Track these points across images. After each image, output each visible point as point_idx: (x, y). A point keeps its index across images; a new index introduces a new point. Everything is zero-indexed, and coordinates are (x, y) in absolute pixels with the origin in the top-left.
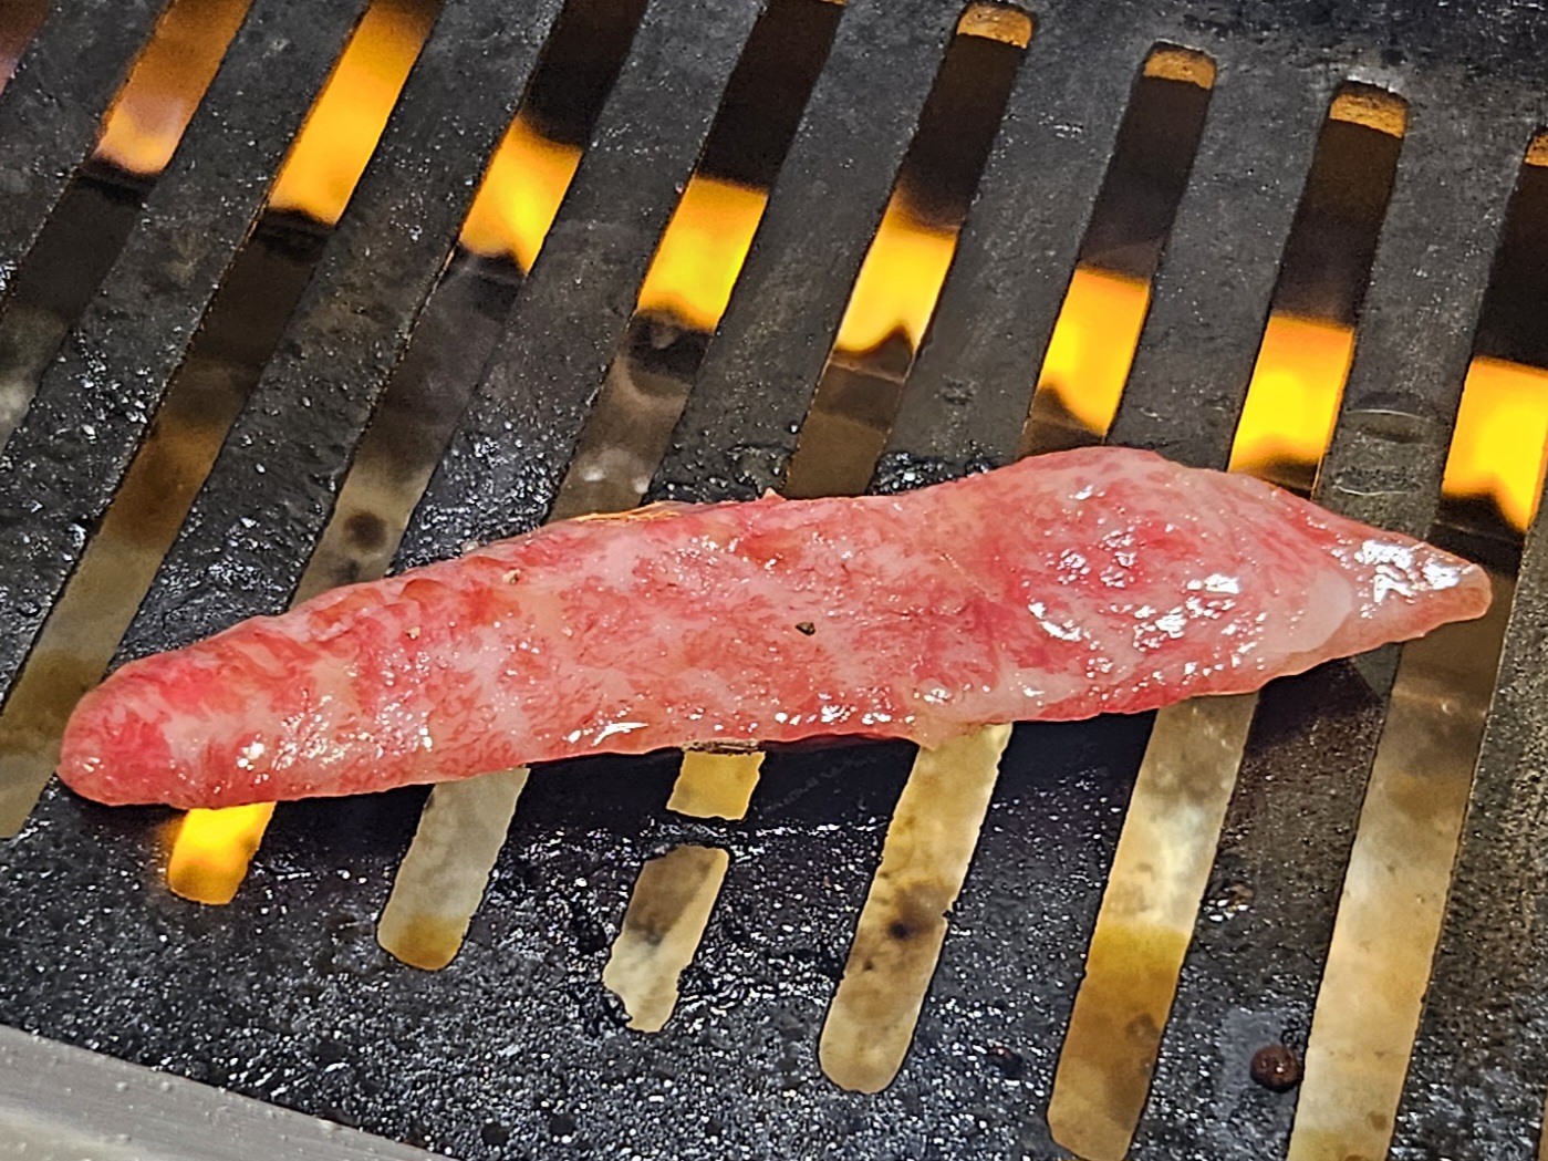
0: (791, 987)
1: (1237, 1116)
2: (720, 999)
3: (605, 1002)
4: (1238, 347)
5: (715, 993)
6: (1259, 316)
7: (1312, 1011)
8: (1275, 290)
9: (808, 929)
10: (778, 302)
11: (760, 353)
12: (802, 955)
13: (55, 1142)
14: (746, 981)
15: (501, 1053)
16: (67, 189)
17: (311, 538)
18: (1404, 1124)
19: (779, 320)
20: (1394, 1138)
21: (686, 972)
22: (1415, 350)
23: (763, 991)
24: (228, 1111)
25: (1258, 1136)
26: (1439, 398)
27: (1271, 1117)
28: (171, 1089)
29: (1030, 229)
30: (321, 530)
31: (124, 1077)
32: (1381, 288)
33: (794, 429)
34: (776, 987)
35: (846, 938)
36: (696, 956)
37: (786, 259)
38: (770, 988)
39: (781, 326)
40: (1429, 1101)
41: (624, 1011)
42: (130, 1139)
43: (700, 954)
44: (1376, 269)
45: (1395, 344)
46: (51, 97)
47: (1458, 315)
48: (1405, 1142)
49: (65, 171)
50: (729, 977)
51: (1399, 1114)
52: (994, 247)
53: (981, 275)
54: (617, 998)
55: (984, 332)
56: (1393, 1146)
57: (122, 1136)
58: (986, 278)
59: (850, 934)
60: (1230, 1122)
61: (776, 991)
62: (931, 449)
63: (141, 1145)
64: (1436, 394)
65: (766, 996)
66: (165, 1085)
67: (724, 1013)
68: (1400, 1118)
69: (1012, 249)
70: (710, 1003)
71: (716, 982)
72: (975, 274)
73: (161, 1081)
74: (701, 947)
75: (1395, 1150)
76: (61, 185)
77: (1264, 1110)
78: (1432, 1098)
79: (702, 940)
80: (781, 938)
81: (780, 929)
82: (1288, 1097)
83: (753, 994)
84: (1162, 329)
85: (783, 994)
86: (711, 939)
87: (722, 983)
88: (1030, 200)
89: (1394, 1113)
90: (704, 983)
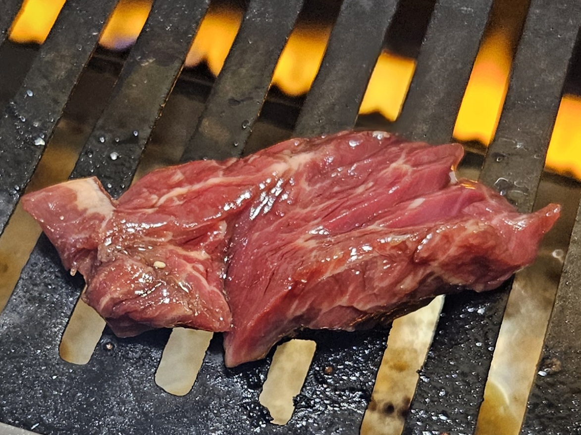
0: (346, 405)
2: (314, 410)
3: (261, 411)
5: (311, 407)
14: (326, 402)
21: (297, 397)
23: (334, 407)
34: (340, 404)
35: (371, 382)
36: (302, 390)
37: (337, 69)
38: (337, 405)
41: (270, 415)
43: (304, 389)
50: (317, 400)
54: (267, 409)
59: (373, 381)
61: (340, 407)
65: (335, 409)
67: (316, 417)
70: (310, 412)
71: (312, 402)
74: (304, 386)
79: (305, 383)
80: (341, 382)
81: (341, 378)
83: (329, 408)
85: (343, 408)
86: (309, 382)
87: (315, 403)
90: (306, 403)
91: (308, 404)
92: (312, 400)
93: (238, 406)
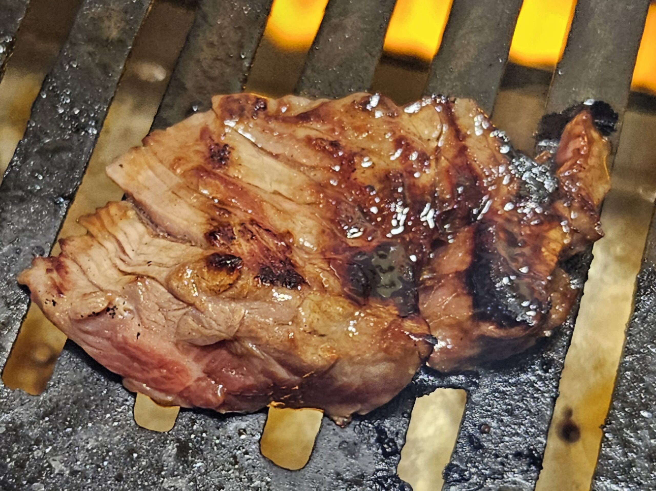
36: (452, 458)
70: (464, 487)
71: (467, 474)
87: (470, 474)
90: (460, 475)
91: (462, 476)
92: (466, 470)
93: (371, 482)
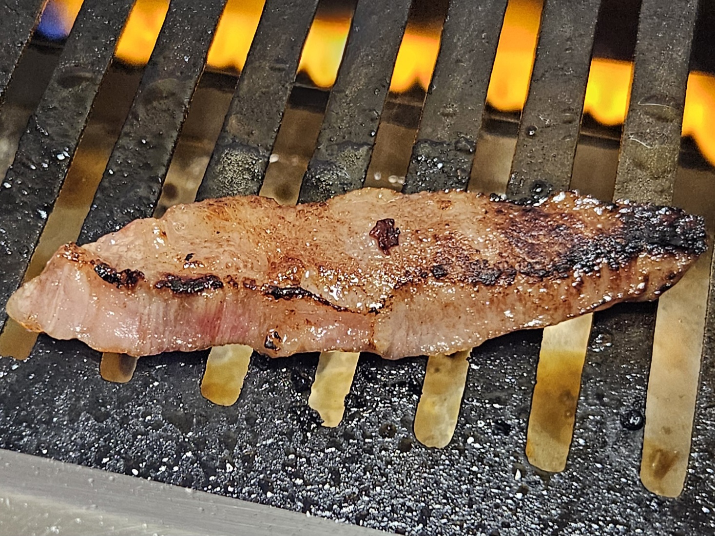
0: (398, 400)
1: (616, 445)
3: (311, 415)
4: (579, 77)
6: (587, 62)
7: (646, 391)
8: (592, 49)
9: (403, 372)
10: (360, 75)
11: (355, 100)
12: (402, 384)
13: (62, 511)
14: (376, 399)
15: (264, 443)
16: (23, 52)
17: (152, 206)
18: (696, 442)
19: (362, 83)
20: (691, 448)
21: (348, 397)
22: (662, 72)
23: (385, 403)
24: (142, 488)
25: (627, 453)
26: (676, 94)
27: (632, 444)
28: (114, 479)
29: (474, 30)
30: (157, 201)
31: (92, 476)
32: (642, 43)
33: (373, 134)
34: (391, 400)
35: (422, 374)
39: (363, 86)
40: (706, 429)
41: (320, 419)
42: (97, 507)
43: (353, 388)
44: (639, 35)
45: (652, 70)
46: (12, 10)
47: (681, 53)
48: (697, 450)
49: (22, 43)
51: (692, 437)
52: (459, 40)
53: (454, 54)
54: (316, 412)
55: (458, 81)
56: (691, 452)
57: (94, 506)
58: (456, 56)
60: (612, 447)
61: (391, 402)
62: (438, 138)
63: (103, 510)
64: (674, 91)
65: (386, 405)
66: (111, 478)
67: (367, 416)
68: (694, 439)
69: (466, 41)
72: (451, 54)
73: (109, 476)
74: (353, 384)
75: (692, 454)
76: (20, 50)
77: (629, 441)
78: (708, 428)
79: (354, 381)
80: (391, 377)
81: (390, 372)
82: (639, 433)
83: (380, 405)
84: (542, 71)
85: (394, 404)
86: (358, 380)
88: (473, 17)
89: (690, 436)
